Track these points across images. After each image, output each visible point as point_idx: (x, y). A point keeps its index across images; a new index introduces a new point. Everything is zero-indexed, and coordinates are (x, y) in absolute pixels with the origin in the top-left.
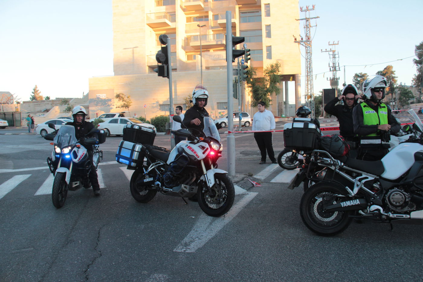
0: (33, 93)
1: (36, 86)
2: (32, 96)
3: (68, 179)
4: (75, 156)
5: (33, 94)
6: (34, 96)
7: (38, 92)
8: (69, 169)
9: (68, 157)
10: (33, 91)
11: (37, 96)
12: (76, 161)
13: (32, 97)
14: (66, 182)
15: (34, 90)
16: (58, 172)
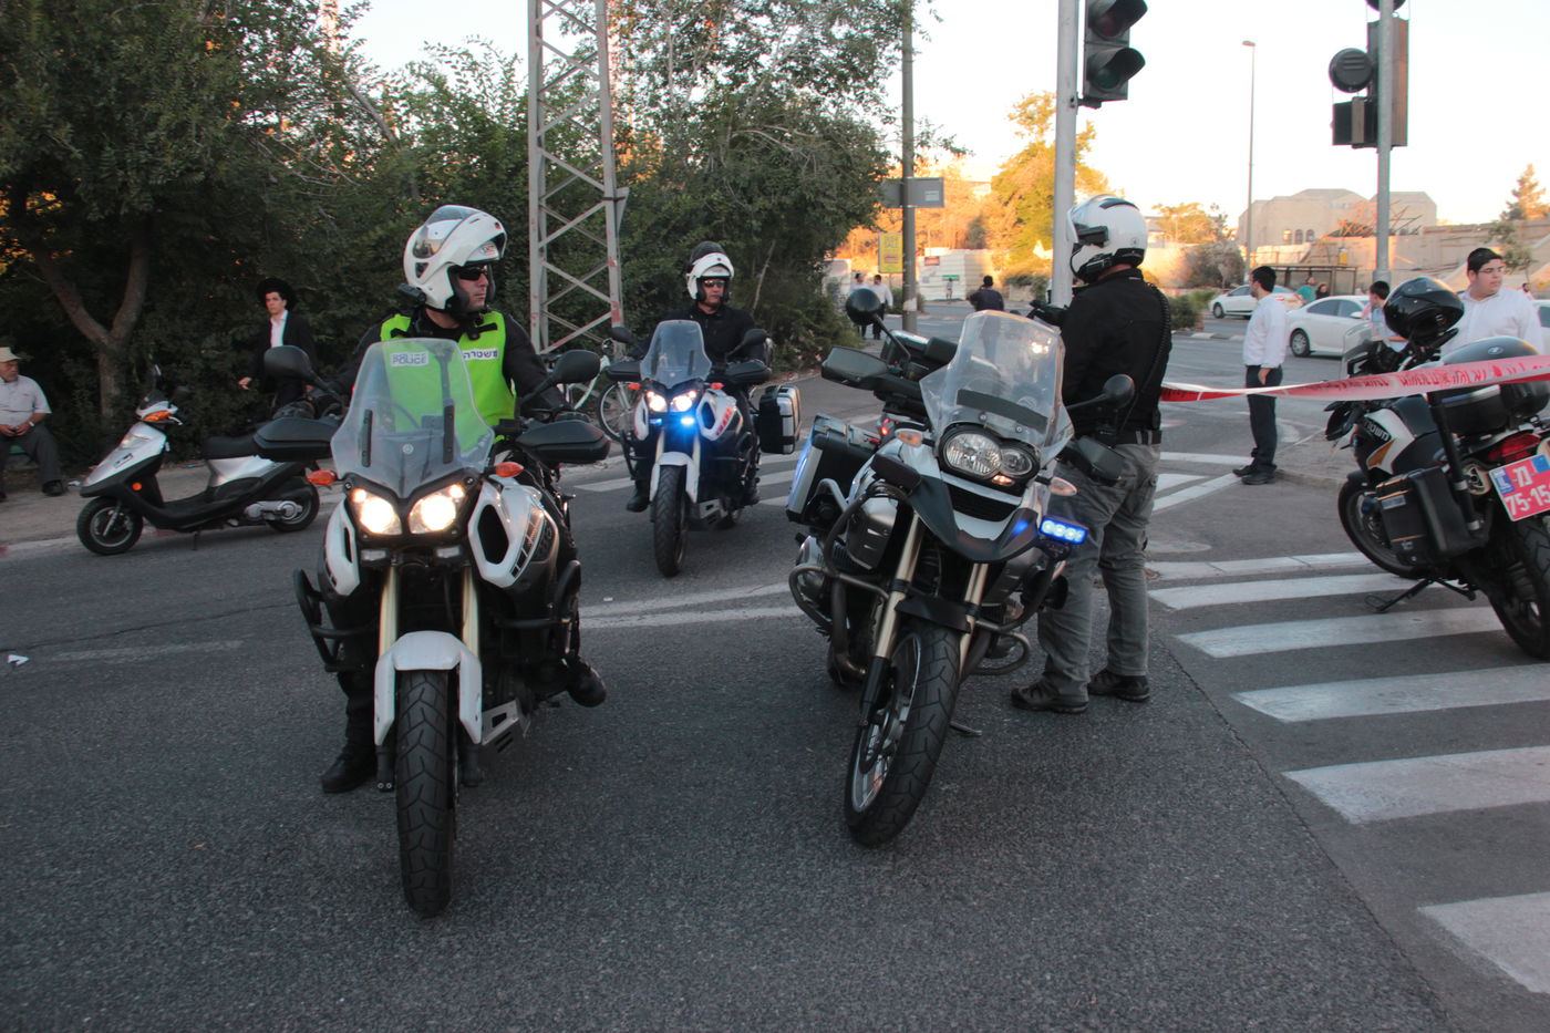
0: (1516, 194)
1: (1530, 167)
2: (1511, 206)
3: (692, 487)
4: (709, 418)
5: (1514, 200)
6: (1517, 204)
7: (1536, 190)
8: (690, 454)
9: (687, 422)
10: (1517, 187)
11: (1529, 205)
12: (711, 434)
13: (1508, 210)
14: (688, 497)
15: (1522, 182)
16: (662, 467)
